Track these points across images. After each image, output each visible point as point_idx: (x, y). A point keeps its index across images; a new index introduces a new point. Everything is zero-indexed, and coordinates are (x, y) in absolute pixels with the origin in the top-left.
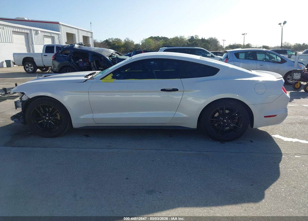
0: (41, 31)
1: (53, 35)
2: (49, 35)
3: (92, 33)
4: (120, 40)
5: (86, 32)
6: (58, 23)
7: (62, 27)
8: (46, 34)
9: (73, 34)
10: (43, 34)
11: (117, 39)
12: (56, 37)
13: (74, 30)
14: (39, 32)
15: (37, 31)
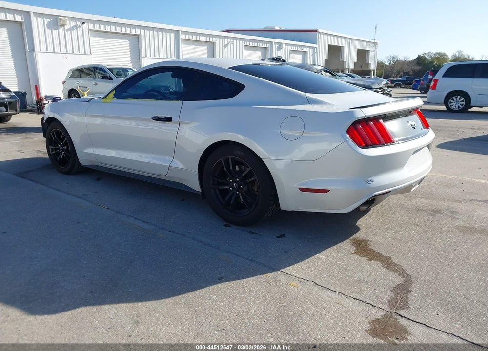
0: (286, 44)
1: (304, 49)
2: (299, 50)
3: (375, 44)
4: (445, 55)
5: (365, 43)
6: (316, 31)
7: (322, 36)
8: (294, 48)
9: (340, 47)
10: (290, 48)
11: (439, 54)
12: (310, 52)
13: (343, 40)
14: (284, 46)
15: (280, 44)
